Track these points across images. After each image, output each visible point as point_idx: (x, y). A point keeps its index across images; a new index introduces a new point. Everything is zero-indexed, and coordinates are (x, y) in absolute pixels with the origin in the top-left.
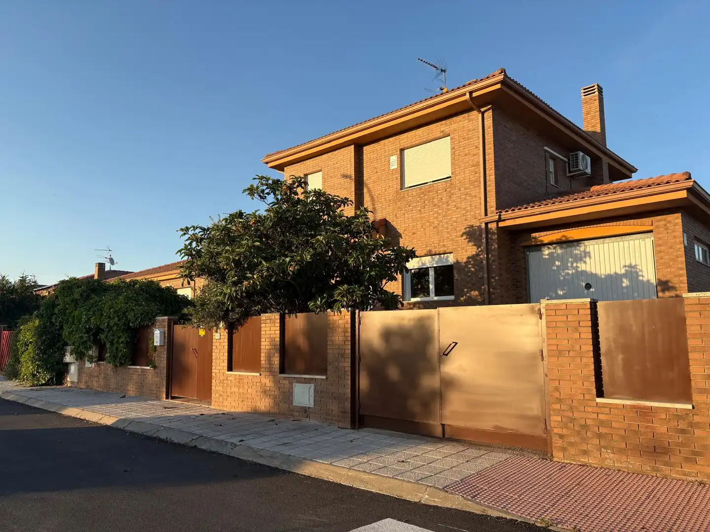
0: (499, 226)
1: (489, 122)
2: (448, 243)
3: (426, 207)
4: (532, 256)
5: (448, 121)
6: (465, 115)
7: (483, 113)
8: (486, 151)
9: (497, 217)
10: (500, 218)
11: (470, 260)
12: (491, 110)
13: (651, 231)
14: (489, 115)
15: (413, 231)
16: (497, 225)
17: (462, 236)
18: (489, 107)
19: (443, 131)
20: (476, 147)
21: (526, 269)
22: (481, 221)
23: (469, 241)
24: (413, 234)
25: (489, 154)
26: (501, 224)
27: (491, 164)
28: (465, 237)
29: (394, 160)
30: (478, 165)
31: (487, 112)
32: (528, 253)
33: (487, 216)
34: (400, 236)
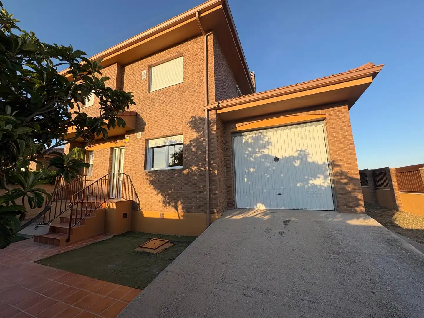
0: (217, 113)
1: (211, 42)
2: (180, 126)
3: (164, 102)
4: (236, 139)
5: (182, 45)
6: (195, 40)
7: (207, 37)
8: (208, 61)
9: (217, 104)
10: (218, 106)
11: (192, 142)
12: (213, 34)
13: (323, 119)
14: (211, 38)
15: (155, 120)
16: (216, 112)
17: (187, 124)
18: (211, 33)
19: (178, 52)
20: (201, 59)
21: (232, 148)
22: (204, 108)
23: (192, 129)
24: (155, 121)
25: (211, 63)
26: (219, 112)
27: (212, 69)
28: (189, 125)
29: (144, 72)
30: (202, 72)
31: (210, 36)
32: (234, 137)
33: (208, 104)
34: (145, 124)
